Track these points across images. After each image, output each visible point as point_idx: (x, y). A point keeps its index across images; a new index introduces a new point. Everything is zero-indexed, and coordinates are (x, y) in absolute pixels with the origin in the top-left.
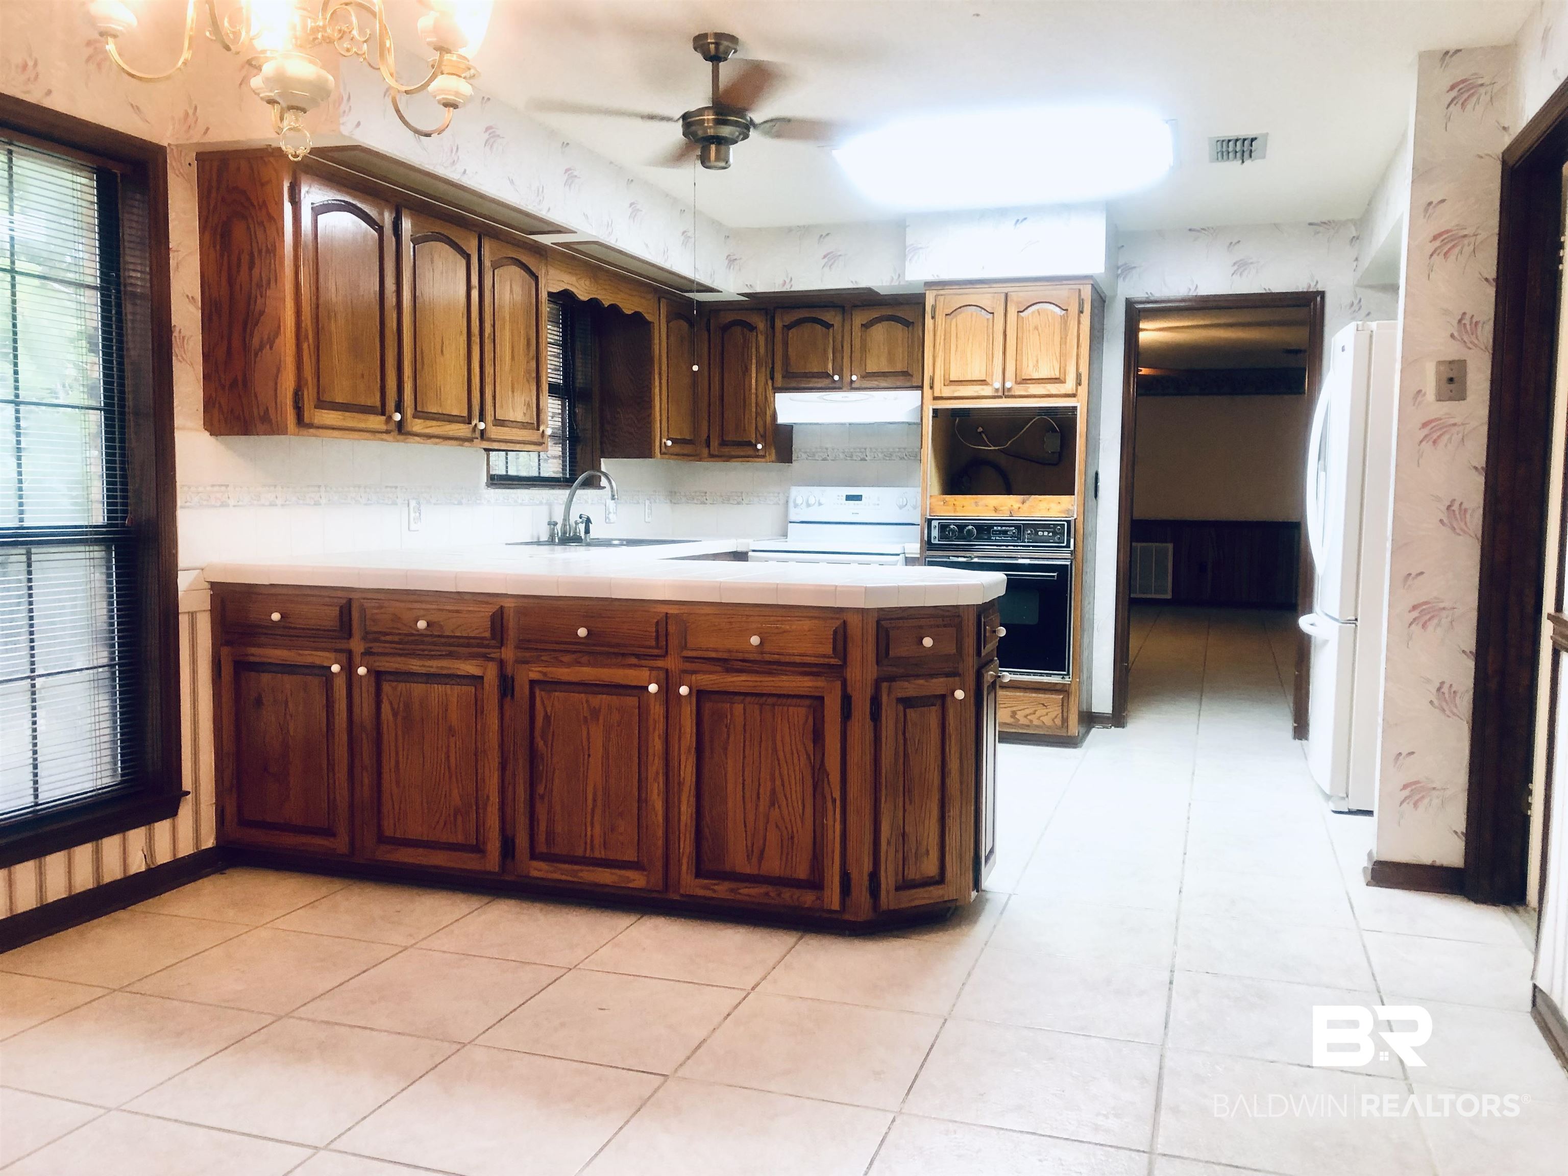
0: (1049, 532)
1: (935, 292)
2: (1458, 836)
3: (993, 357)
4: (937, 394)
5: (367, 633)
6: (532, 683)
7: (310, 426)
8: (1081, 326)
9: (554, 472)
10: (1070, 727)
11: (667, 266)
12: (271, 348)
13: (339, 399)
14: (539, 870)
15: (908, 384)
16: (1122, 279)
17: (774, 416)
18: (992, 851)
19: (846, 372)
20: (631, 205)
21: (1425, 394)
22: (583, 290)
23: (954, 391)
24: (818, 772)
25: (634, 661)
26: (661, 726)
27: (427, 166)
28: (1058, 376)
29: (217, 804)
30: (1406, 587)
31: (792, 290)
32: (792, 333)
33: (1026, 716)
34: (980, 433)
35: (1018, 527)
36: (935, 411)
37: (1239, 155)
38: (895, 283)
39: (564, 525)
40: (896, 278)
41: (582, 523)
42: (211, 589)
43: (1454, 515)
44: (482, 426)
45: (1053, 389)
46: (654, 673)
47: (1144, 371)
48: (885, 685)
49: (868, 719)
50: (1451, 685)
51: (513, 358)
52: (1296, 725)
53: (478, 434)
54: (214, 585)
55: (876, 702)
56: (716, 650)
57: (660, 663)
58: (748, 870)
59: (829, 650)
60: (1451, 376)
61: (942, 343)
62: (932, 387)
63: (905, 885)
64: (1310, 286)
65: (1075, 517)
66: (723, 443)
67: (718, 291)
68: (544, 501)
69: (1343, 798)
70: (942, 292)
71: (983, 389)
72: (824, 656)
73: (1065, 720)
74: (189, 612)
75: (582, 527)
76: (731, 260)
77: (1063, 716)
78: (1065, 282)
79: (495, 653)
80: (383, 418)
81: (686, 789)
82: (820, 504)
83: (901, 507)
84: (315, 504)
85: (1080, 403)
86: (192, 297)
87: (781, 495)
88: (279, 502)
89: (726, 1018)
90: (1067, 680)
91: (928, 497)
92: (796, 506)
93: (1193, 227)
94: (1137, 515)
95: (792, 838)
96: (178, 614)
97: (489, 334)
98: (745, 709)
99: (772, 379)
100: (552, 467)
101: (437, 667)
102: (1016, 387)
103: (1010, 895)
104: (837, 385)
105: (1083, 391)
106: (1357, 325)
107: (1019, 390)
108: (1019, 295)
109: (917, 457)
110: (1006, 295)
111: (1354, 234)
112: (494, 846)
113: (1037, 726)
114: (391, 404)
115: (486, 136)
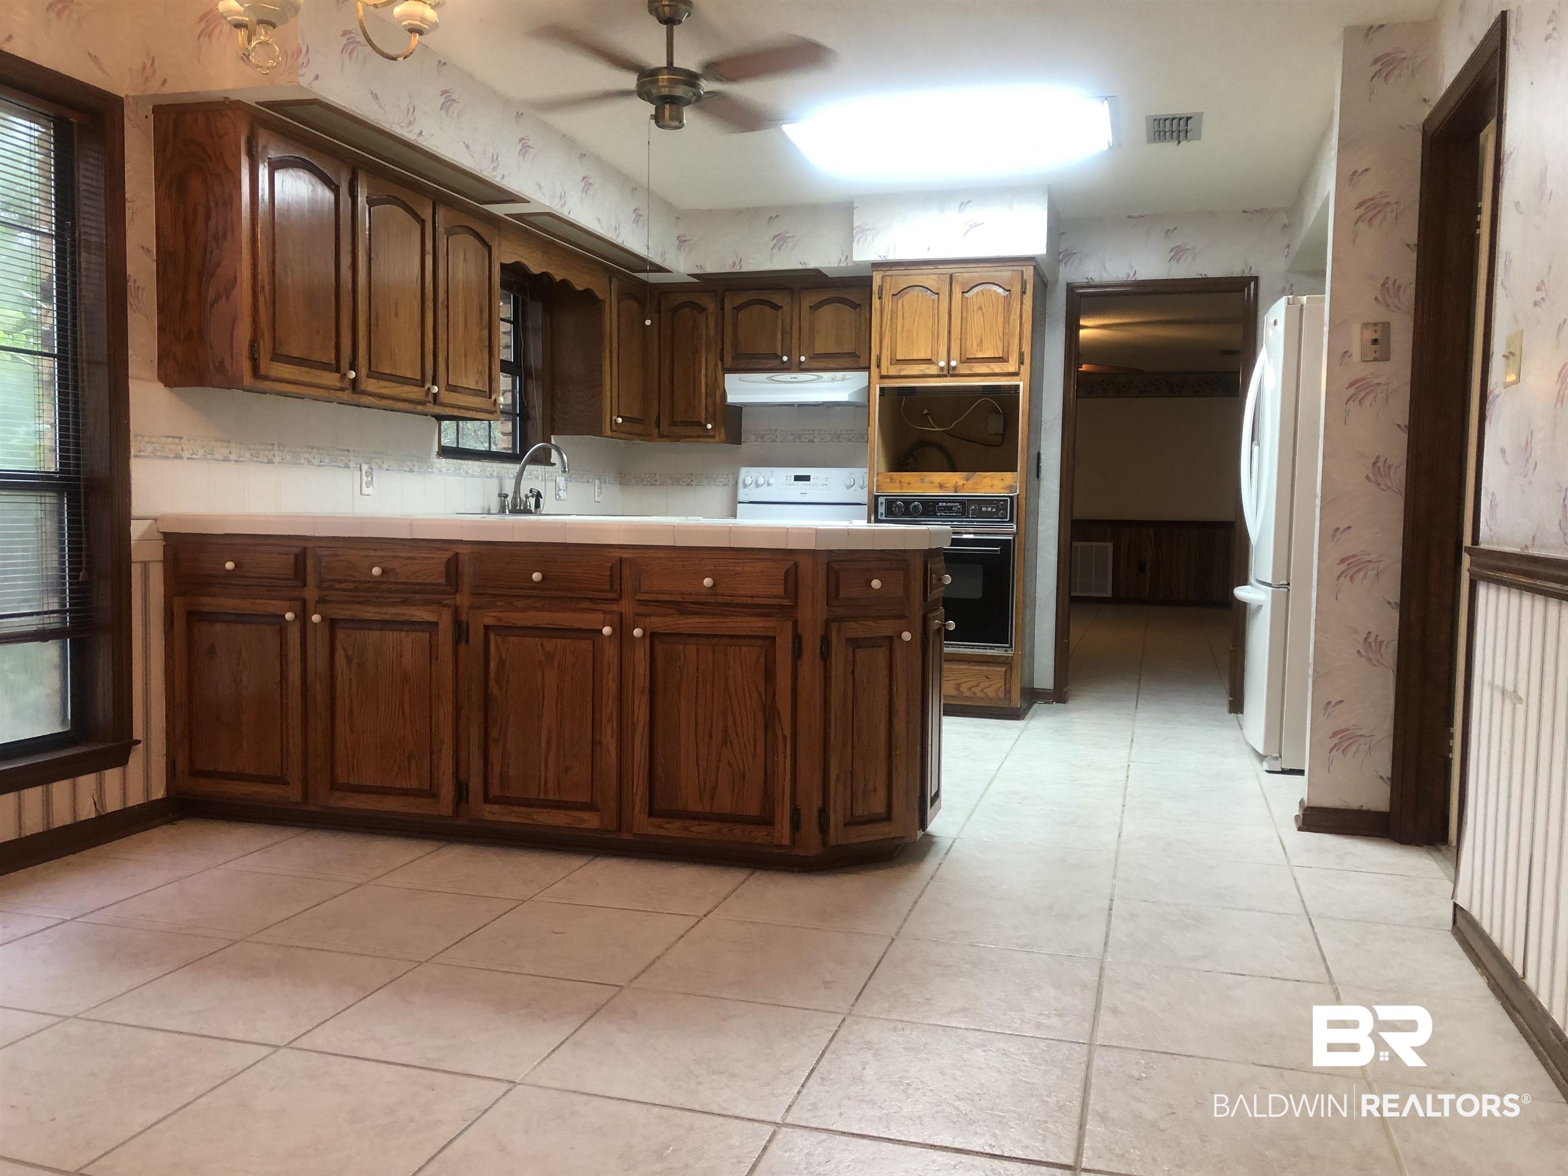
0: (992, 508)
1: (882, 273)
2: (1385, 782)
3: (938, 337)
4: (884, 373)
5: (321, 581)
6: (487, 627)
7: (266, 378)
8: (1024, 306)
9: (504, 449)
10: (1013, 698)
11: (619, 241)
12: (227, 298)
13: (295, 353)
14: (492, 813)
15: (855, 366)
16: (1063, 264)
17: (724, 395)
18: (937, 795)
19: (795, 353)
20: (584, 178)
21: (1351, 355)
22: (535, 265)
23: (901, 370)
24: (770, 713)
25: (587, 605)
26: (615, 668)
27: (384, 124)
28: (1001, 355)
29: (168, 755)
30: (1335, 540)
31: (742, 270)
32: (741, 314)
33: (970, 689)
34: (926, 415)
35: (962, 503)
36: (882, 389)
37: (1175, 134)
38: (843, 264)
39: (515, 498)
40: (843, 259)
41: (533, 496)
42: (164, 540)
43: (1379, 472)
44: (435, 389)
45: (996, 368)
46: (608, 617)
47: (1084, 368)
48: (835, 625)
49: (818, 657)
50: (1377, 636)
51: (466, 326)
52: (1232, 699)
53: (431, 398)
54: (166, 535)
55: (826, 642)
56: (670, 593)
57: (614, 607)
58: (699, 808)
59: (779, 590)
60: (1374, 337)
61: (889, 322)
62: (879, 366)
63: (853, 822)
64: (1244, 271)
65: (1018, 492)
66: (674, 423)
67: (668, 271)
68: (495, 474)
69: (1276, 759)
70: (889, 273)
71: (928, 368)
72: (776, 597)
73: (1008, 692)
74: (141, 562)
75: (532, 501)
76: (682, 241)
77: (1005, 689)
78: (1008, 264)
79: (450, 599)
80: (338, 375)
81: (639, 731)
82: (769, 485)
83: (849, 487)
84: (269, 462)
85: (1022, 384)
86: (147, 249)
87: (730, 476)
88: (233, 457)
89: (679, 939)
90: (1010, 653)
91: (875, 473)
92: (745, 486)
93: (1132, 214)
94: (1077, 516)
95: (744, 776)
96: (131, 562)
97: (442, 303)
98: (698, 650)
99: (722, 359)
100: (502, 443)
101: (392, 614)
102: (961, 366)
103: (955, 839)
104: (786, 366)
105: (1025, 370)
106: (1289, 299)
107: (963, 369)
108: (964, 275)
109: (864, 437)
110: (951, 276)
111: (1286, 222)
112: (447, 791)
113: (981, 698)
114: (345, 362)
115: (442, 100)
